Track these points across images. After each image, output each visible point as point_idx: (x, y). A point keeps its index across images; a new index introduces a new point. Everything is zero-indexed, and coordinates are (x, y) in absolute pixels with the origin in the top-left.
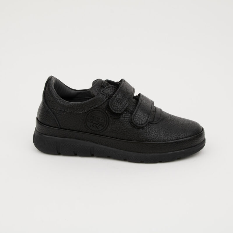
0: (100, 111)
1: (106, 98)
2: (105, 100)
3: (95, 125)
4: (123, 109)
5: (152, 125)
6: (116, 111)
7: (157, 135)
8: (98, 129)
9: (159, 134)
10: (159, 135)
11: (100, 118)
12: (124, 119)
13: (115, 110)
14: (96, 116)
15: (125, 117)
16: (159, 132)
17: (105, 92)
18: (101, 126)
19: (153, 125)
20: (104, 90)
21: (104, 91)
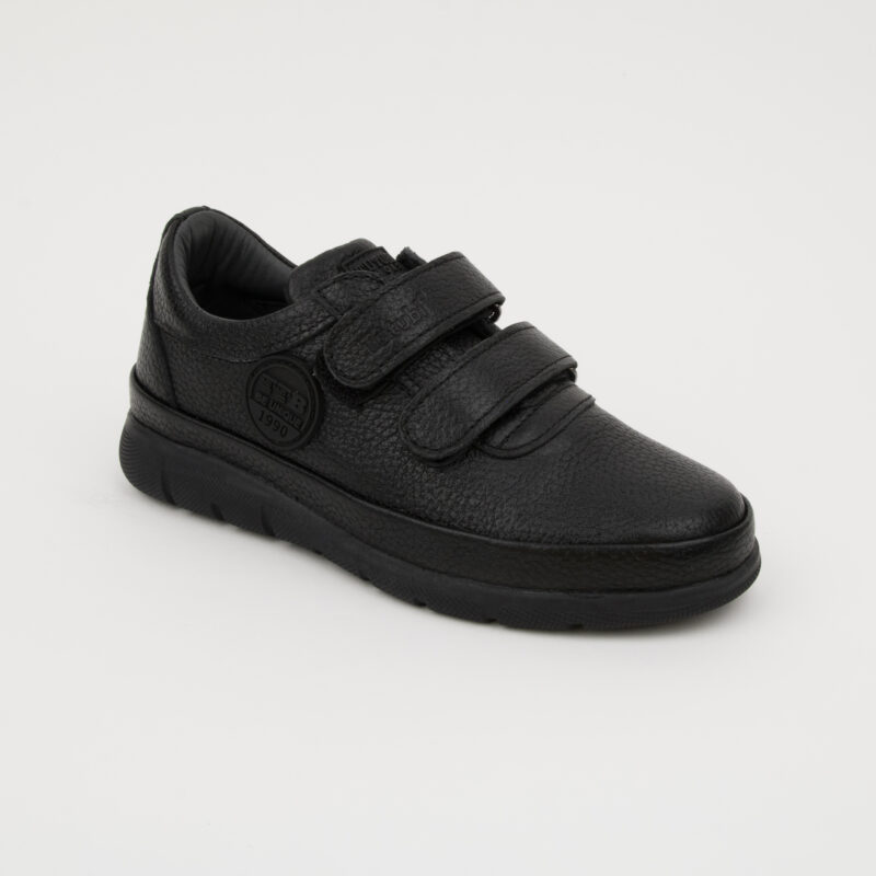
0: (294, 366)
1: (325, 318)
2: (320, 326)
3: (275, 417)
4: (376, 375)
5: (488, 459)
6: (345, 376)
7: (491, 507)
8: (283, 436)
9: (502, 507)
10: (498, 509)
11: (291, 395)
12: (378, 416)
13: (340, 373)
14: (280, 385)
15: (381, 410)
16: (505, 497)
17: (329, 295)
18: (293, 425)
19: (493, 461)
20: (326, 287)
21: (324, 291)
